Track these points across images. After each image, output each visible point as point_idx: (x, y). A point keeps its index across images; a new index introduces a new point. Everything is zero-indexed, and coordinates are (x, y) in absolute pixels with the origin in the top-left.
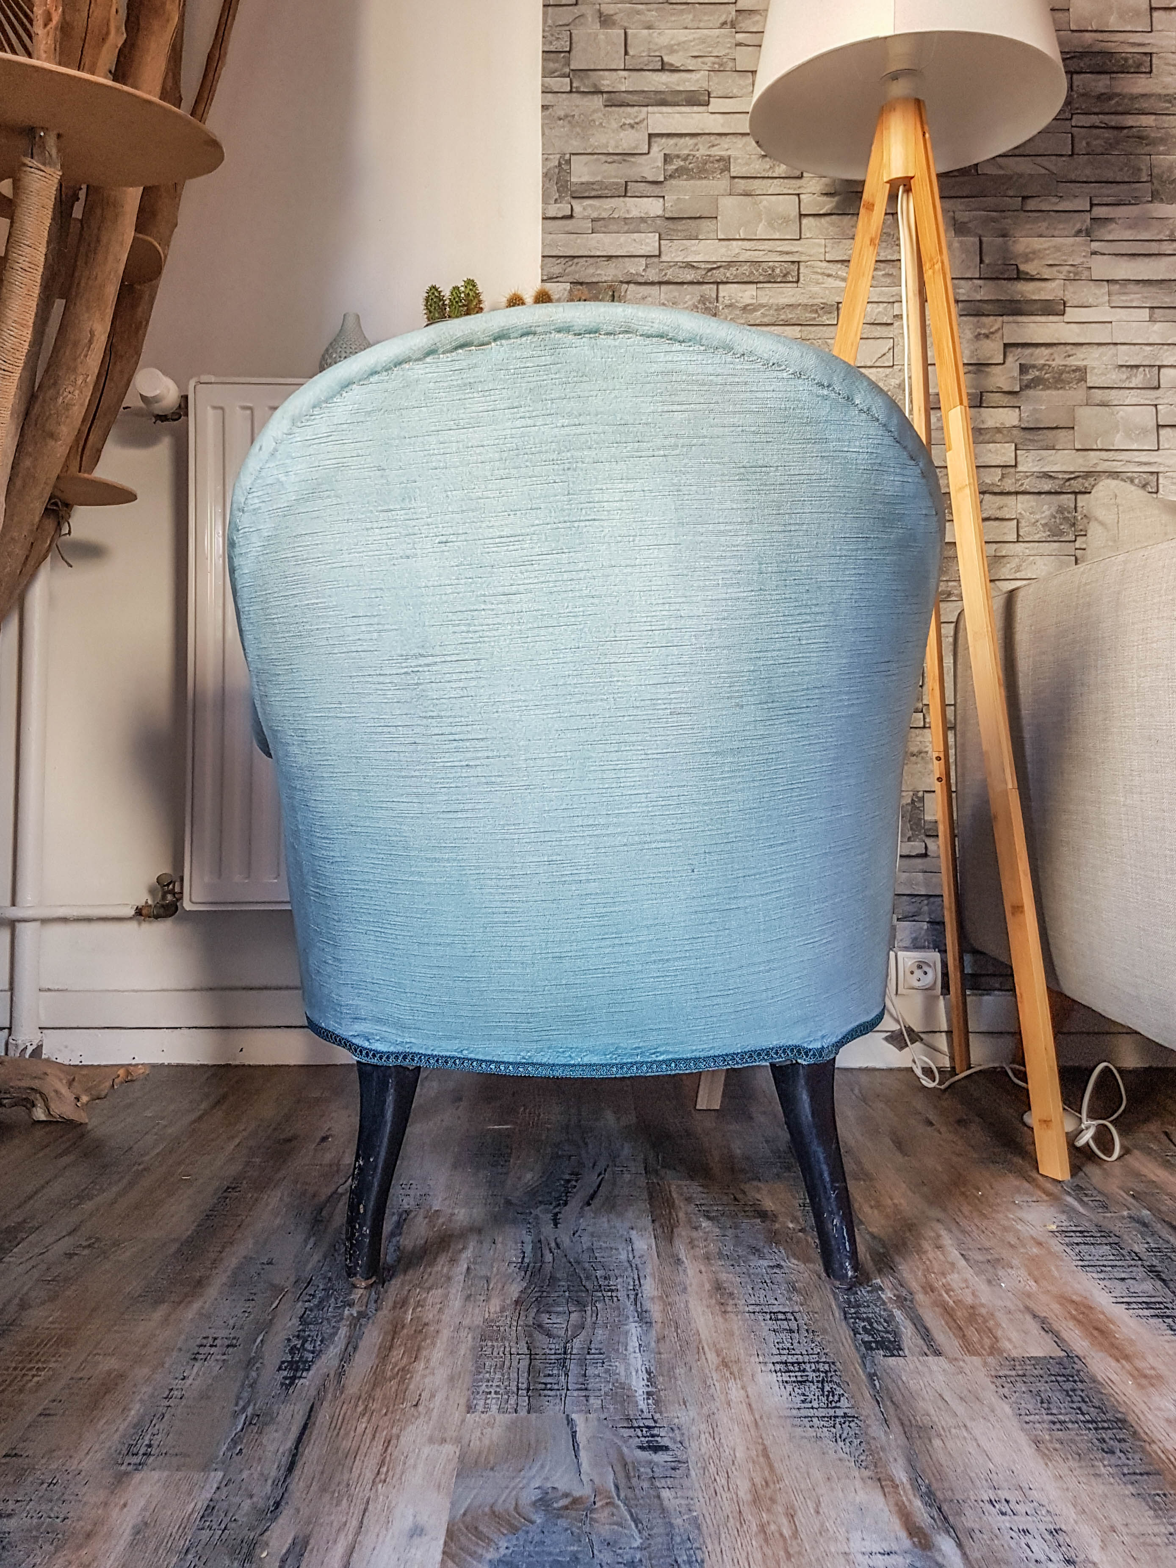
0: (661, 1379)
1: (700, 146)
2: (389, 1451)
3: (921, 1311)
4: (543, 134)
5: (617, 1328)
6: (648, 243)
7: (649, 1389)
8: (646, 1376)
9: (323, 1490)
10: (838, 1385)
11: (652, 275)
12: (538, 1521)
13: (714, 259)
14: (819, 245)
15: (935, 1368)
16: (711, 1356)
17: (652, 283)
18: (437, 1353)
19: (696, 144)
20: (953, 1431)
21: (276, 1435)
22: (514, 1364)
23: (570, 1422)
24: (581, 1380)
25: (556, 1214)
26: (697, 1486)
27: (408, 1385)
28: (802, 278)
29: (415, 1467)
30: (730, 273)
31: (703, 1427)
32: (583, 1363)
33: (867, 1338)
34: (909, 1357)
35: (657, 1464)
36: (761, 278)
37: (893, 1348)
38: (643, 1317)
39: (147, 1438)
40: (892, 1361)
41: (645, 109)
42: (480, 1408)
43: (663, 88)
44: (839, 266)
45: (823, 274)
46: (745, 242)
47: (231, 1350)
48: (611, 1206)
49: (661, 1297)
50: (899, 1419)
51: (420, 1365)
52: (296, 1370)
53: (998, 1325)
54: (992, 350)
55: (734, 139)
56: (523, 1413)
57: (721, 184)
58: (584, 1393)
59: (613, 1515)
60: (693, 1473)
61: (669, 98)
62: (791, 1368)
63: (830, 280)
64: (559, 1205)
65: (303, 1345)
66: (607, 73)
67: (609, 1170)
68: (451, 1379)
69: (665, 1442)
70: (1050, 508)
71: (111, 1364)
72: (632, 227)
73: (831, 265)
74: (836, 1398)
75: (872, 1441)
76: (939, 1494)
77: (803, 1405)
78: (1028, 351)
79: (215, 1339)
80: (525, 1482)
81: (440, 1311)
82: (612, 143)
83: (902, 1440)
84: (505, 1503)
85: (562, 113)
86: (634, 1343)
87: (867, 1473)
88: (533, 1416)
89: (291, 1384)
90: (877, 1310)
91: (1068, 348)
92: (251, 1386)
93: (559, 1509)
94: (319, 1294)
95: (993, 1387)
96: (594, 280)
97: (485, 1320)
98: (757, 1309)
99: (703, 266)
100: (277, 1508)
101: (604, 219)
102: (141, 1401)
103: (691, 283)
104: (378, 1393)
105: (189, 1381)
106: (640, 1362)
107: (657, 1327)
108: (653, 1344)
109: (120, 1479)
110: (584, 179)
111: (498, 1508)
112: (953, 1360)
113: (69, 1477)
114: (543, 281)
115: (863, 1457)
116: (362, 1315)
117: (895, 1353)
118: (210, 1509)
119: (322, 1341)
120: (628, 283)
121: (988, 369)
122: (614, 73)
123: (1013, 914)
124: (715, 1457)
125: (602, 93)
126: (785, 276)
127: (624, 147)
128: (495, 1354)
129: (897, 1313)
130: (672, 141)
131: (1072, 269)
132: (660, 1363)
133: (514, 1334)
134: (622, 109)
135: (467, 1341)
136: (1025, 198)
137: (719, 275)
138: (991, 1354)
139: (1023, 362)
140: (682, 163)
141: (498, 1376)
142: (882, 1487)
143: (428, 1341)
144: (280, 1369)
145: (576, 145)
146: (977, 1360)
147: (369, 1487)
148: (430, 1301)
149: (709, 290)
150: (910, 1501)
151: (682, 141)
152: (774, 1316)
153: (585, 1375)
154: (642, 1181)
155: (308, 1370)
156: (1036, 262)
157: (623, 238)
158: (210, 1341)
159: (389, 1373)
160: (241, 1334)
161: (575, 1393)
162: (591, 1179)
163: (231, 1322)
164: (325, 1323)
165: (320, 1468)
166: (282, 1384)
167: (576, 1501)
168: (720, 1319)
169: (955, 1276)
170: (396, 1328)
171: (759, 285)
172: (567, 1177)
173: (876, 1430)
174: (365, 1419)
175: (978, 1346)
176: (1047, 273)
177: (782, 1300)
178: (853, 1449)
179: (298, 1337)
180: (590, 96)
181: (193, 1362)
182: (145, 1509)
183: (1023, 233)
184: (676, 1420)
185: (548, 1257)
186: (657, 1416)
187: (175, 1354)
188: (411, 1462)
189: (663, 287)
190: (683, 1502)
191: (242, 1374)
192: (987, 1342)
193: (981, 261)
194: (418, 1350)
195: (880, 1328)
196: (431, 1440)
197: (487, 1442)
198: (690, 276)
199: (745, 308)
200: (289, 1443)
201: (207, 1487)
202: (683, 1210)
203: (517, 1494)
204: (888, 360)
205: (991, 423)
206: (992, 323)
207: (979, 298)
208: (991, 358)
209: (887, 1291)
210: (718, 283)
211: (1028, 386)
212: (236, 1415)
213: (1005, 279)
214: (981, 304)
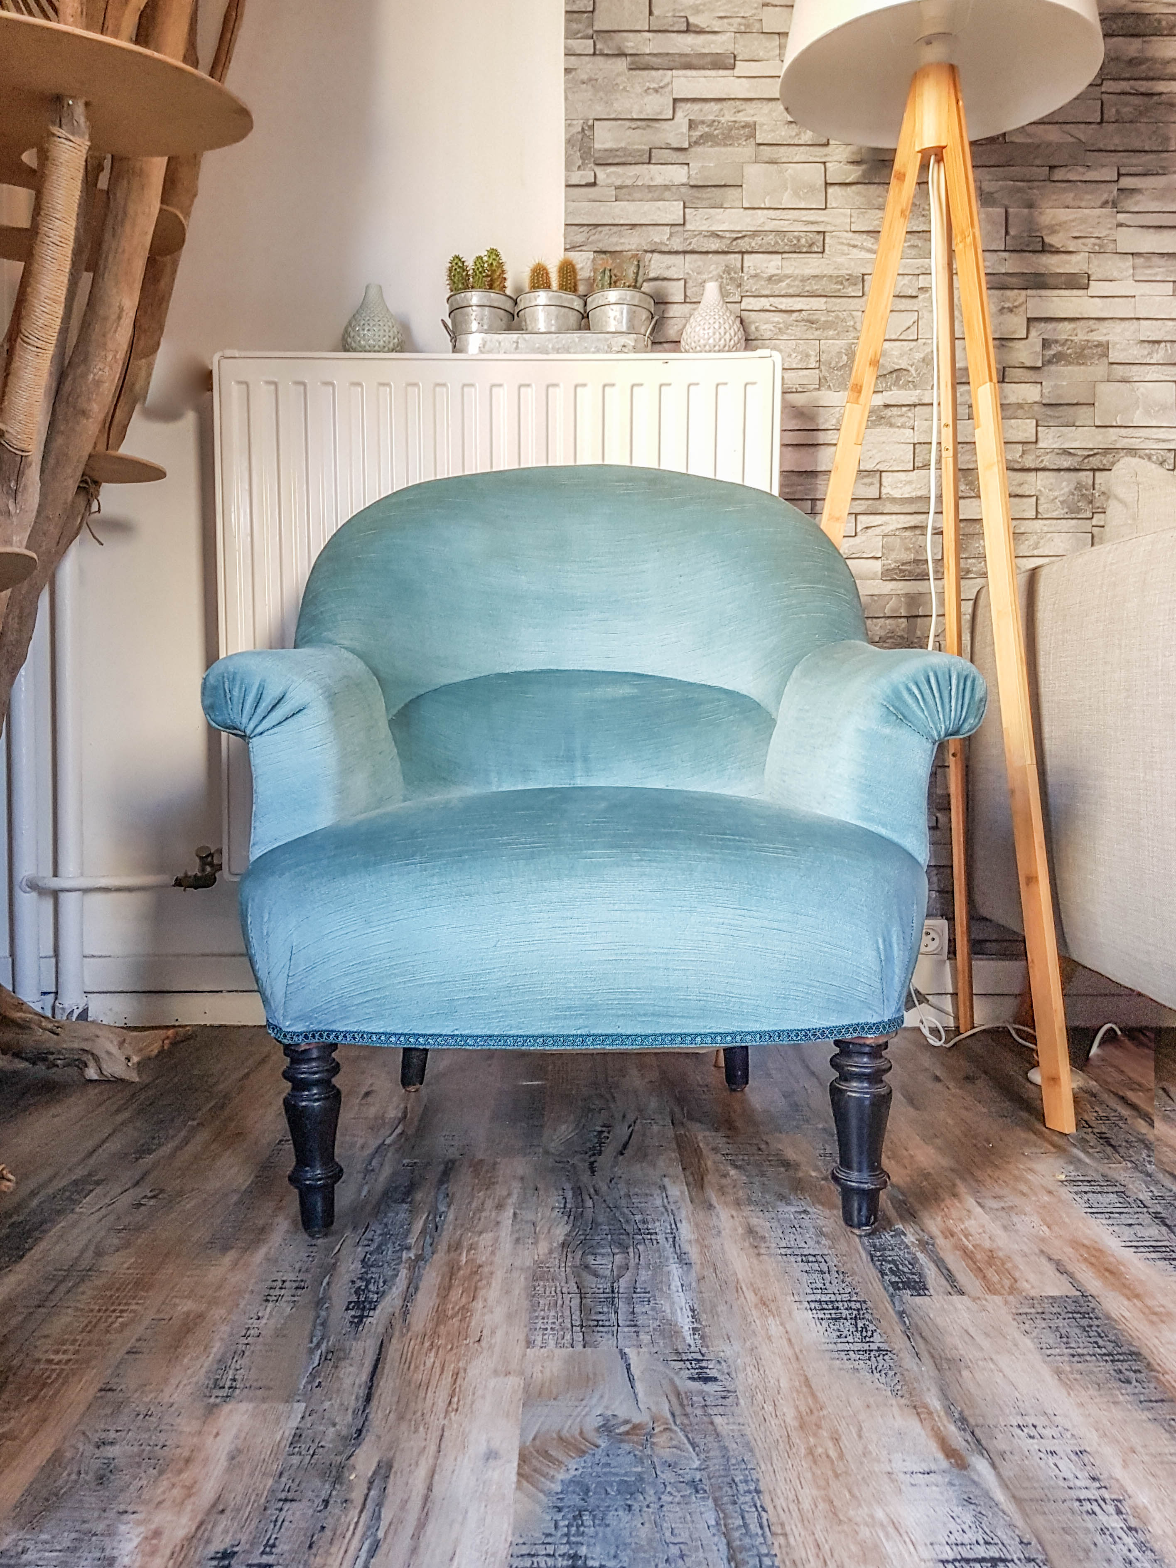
0: (705, 1316)
1: (726, 112)
2: (458, 1383)
3: (942, 1254)
4: (566, 99)
5: (658, 1268)
6: (672, 211)
7: (695, 1325)
8: (690, 1314)
9: (401, 1418)
10: (871, 1322)
11: (676, 244)
12: (603, 1445)
13: (738, 228)
14: (845, 215)
15: (959, 1306)
16: (750, 1296)
17: (677, 253)
18: (493, 1292)
19: (721, 110)
20: (980, 1363)
21: (351, 1369)
22: (567, 1302)
23: (623, 1355)
24: (630, 1317)
25: (592, 1163)
26: (746, 1413)
27: (469, 1323)
28: (827, 248)
29: (483, 1397)
30: (755, 243)
31: (748, 1360)
32: (630, 1301)
33: (894, 1279)
34: (935, 1297)
35: (708, 1393)
36: (787, 248)
37: (919, 1287)
38: (683, 1259)
39: (231, 1372)
40: (918, 1299)
41: (670, 72)
42: (539, 1342)
43: (688, 51)
44: (864, 236)
45: (849, 245)
46: (771, 211)
47: (299, 1292)
48: (643, 1155)
49: (697, 1241)
50: (930, 1353)
51: (478, 1305)
52: (364, 1309)
53: (1016, 1267)
54: (1016, 324)
55: (758, 104)
56: (579, 1347)
57: (746, 151)
58: (633, 1329)
59: (671, 1439)
60: (742, 1401)
61: (695, 61)
62: (825, 1306)
63: (855, 250)
64: (594, 1155)
65: (367, 1286)
66: (631, 35)
67: (638, 1121)
68: (510, 1317)
69: (712, 1373)
70: (1068, 485)
71: (187, 1306)
72: (656, 195)
73: (856, 235)
74: (869, 1334)
75: (906, 1373)
76: (972, 1421)
77: (839, 1340)
78: (1050, 326)
79: (284, 1281)
80: (587, 1409)
81: (493, 1253)
82: (636, 108)
83: (934, 1373)
84: (570, 1428)
85: (585, 77)
86: (676, 1283)
87: (903, 1401)
88: (589, 1350)
89: (361, 1321)
90: (901, 1253)
91: (1091, 322)
92: (322, 1324)
93: (620, 1434)
94: (378, 1239)
95: (1015, 1323)
96: (618, 249)
97: (535, 1262)
98: (789, 1251)
99: (728, 235)
100: (359, 1435)
101: (627, 186)
102: (222, 1339)
103: (716, 252)
104: (442, 1329)
105: (264, 1321)
106: (684, 1301)
107: (696, 1268)
108: (694, 1285)
109: (211, 1410)
110: (609, 145)
111: (565, 1433)
112: (975, 1299)
113: (163, 1408)
114: (566, 250)
115: (898, 1387)
116: (420, 1258)
117: (921, 1292)
118: (298, 1436)
119: (384, 1282)
120: (652, 252)
121: (1011, 344)
122: (638, 34)
124: (761, 1387)
125: (626, 55)
127: (649, 113)
128: (548, 1293)
129: (920, 1255)
130: (697, 107)
131: (1097, 241)
132: (702, 1301)
133: (563, 1274)
134: (646, 73)
135: (520, 1282)
136: (1052, 168)
137: (744, 245)
138: (1010, 1293)
139: (1045, 337)
140: (707, 129)
141: (552, 1313)
142: (918, 1414)
143: (484, 1282)
144: (347, 1309)
145: (599, 110)
146: (998, 1299)
147: (442, 1416)
148: (482, 1244)
149: (733, 260)
150: (944, 1426)
151: (707, 106)
152: (805, 1259)
153: (633, 1313)
154: (670, 1133)
155: (374, 1309)
156: (1061, 234)
157: (647, 206)
158: (279, 1284)
159: (450, 1313)
160: (308, 1277)
161: (626, 1329)
162: (621, 1131)
163: (297, 1266)
164: (386, 1265)
165: (395, 1399)
166: (351, 1322)
167: (636, 1427)
168: (755, 1262)
169: (973, 1222)
170: (452, 1270)
171: (785, 256)
172: (599, 1129)
173: (909, 1362)
174: (432, 1354)
175: (998, 1286)
176: (1072, 246)
177: (811, 1243)
178: (888, 1380)
179: (361, 1279)
180: (614, 60)
181: (265, 1304)
182: (237, 1437)
183: (1051, 204)
184: (722, 1354)
185: (589, 1203)
186: (704, 1350)
187: (247, 1296)
188: (479, 1392)
189: (688, 256)
190: (735, 1427)
191: (313, 1314)
192: (1007, 1283)
193: (1007, 233)
194: (476, 1289)
195: (906, 1270)
196: (496, 1372)
197: (548, 1374)
198: (715, 245)
199: (770, 279)
200: (364, 1377)
201: (293, 1416)
202: (710, 1160)
203: (581, 1422)
204: (912, 333)
205: (1012, 399)
206: (1016, 296)
207: (1003, 271)
208: (1014, 332)
209: (909, 1235)
210: (742, 253)
211: (1050, 362)
212: (311, 1351)
213: (1030, 251)
214: (1005, 277)
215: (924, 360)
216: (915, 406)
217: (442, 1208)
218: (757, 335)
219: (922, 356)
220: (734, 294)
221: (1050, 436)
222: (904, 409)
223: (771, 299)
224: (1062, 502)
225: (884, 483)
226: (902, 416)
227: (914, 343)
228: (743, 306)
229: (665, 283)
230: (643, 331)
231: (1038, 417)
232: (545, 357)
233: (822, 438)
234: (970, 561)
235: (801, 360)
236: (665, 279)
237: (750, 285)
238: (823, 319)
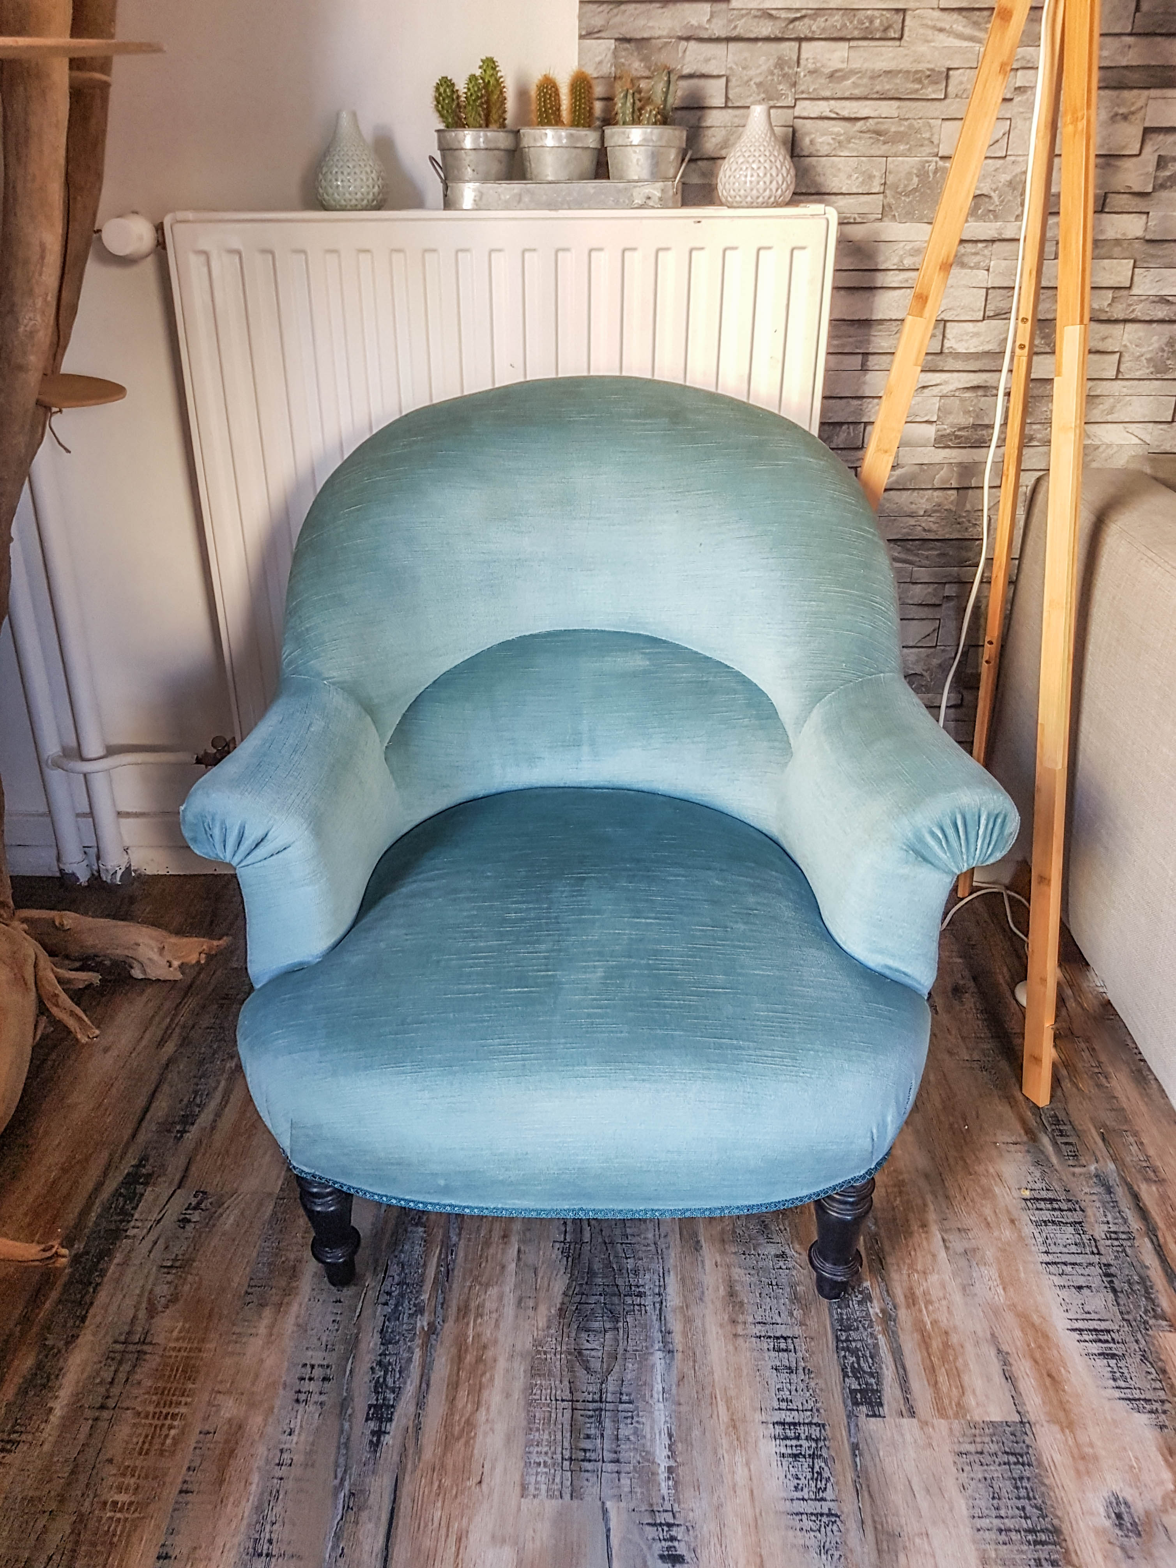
0: (680, 1447)
3: (902, 1338)
5: (643, 1356)
7: (670, 1463)
8: (668, 1441)
10: (826, 1463)
11: (718, 28)
13: (797, 6)
15: (908, 1437)
16: (722, 1408)
17: (718, 40)
18: (495, 1397)
21: (370, 1526)
22: (560, 1415)
23: (605, 1511)
24: (614, 1446)
27: (473, 1449)
28: (906, 34)
30: (816, 26)
31: (713, 1526)
32: (615, 1417)
33: (854, 1384)
34: (888, 1420)
36: (856, 34)
37: (875, 1402)
38: (667, 1343)
39: (267, 1529)
40: (872, 1422)
42: (532, 1485)
44: (955, 16)
45: (934, 28)
47: (326, 1385)
49: (682, 1310)
50: (874, 1521)
52: (381, 1420)
53: (967, 1365)
54: (1129, 137)
56: (567, 1499)
58: (616, 1467)
62: (788, 1433)
63: (941, 36)
65: (385, 1378)
68: (509, 1440)
69: (682, 1549)
70: (1159, 339)
71: (229, 1408)
73: (945, 15)
74: (824, 1484)
77: (796, 1494)
78: (1172, 138)
81: (497, 1325)
86: (658, 1386)
88: (576, 1503)
89: (379, 1440)
90: (865, 1334)
92: (346, 1445)
94: (395, 1292)
95: (955, 1471)
96: (646, 35)
97: (534, 1343)
98: (763, 1330)
99: (783, 14)
102: (259, 1468)
103: (767, 39)
105: (295, 1438)
106: (663, 1419)
107: (678, 1360)
108: (674, 1389)
112: (924, 1426)
114: (581, 38)
116: (432, 1327)
117: (877, 1411)
119: (400, 1372)
120: (688, 39)
121: (1120, 163)
123: (1039, 883)
126: (886, 30)
128: (544, 1398)
129: (881, 1340)
132: (680, 1420)
133: (558, 1365)
135: (520, 1368)
137: (802, 29)
138: (957, 1415)
139: (1162, 153)
141: (546, 1436)
143: (488, 1376)
144: (368, 1418)
146: (944, 1425)
148: (488, 1307)
149: (788, 49)
152: (777, 1344)
153: (617, 1440)
155: (391, 1420)
159: (457, 1428)
160: (333, 1359)
161: (610, 1467)
163: (324, 1339)
164: (402, 1341)
166: (370, 1443)
168: (732, 1349)
169: (936, 1278)
170: (461, 1352)
171: (852, 43)
173: (854, 1538)
174: (440, 1503)
175: (946, 1401)
177: (784, 1315)
179: (380, 1363)
181: (296, 1406)
184: (691, 1514)
186: (676, 1508)
187: (281, 1392)
189: (732, 45)
191: (337, 1427)
192: (956, 1396)
194: (480, 1389)
195: (866, 1366)
196: (493, 1538)
197: (538, 1544)
198: (766, 29)
199: (831, 76)
204: (1001, 148)
205: (1110, 234)
206: (1135, 98)
207: (1124, 63)
208: (1124, 148)
209: (875, 1301)
210: (800, 40)
211: (1163, 186)
212: (335, 1495)
213: (1162, 35)
214: (1125, 72)
215: (1010, 182)
216: (993, 241)
217: (454, 1239)
218: (812, 150)
219: (1008, 178)
220: (787, 96)
221: (1147, 280)
222: (980, 245)
223: (832, 102)
224: (1149, 360)
225: (948, 335)
226: (976, 254)
227: (1001, 162)
228: (797, 112)
229: (702, 82)
230: (671, 172)
231: (1138, 258)
232: (553, 214)
233: (881, 279)
234: (1034, 427)
235: (862, 183)
236: (703, 76)
237: (807, 84)
238: (893, 129)
